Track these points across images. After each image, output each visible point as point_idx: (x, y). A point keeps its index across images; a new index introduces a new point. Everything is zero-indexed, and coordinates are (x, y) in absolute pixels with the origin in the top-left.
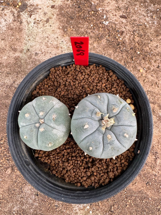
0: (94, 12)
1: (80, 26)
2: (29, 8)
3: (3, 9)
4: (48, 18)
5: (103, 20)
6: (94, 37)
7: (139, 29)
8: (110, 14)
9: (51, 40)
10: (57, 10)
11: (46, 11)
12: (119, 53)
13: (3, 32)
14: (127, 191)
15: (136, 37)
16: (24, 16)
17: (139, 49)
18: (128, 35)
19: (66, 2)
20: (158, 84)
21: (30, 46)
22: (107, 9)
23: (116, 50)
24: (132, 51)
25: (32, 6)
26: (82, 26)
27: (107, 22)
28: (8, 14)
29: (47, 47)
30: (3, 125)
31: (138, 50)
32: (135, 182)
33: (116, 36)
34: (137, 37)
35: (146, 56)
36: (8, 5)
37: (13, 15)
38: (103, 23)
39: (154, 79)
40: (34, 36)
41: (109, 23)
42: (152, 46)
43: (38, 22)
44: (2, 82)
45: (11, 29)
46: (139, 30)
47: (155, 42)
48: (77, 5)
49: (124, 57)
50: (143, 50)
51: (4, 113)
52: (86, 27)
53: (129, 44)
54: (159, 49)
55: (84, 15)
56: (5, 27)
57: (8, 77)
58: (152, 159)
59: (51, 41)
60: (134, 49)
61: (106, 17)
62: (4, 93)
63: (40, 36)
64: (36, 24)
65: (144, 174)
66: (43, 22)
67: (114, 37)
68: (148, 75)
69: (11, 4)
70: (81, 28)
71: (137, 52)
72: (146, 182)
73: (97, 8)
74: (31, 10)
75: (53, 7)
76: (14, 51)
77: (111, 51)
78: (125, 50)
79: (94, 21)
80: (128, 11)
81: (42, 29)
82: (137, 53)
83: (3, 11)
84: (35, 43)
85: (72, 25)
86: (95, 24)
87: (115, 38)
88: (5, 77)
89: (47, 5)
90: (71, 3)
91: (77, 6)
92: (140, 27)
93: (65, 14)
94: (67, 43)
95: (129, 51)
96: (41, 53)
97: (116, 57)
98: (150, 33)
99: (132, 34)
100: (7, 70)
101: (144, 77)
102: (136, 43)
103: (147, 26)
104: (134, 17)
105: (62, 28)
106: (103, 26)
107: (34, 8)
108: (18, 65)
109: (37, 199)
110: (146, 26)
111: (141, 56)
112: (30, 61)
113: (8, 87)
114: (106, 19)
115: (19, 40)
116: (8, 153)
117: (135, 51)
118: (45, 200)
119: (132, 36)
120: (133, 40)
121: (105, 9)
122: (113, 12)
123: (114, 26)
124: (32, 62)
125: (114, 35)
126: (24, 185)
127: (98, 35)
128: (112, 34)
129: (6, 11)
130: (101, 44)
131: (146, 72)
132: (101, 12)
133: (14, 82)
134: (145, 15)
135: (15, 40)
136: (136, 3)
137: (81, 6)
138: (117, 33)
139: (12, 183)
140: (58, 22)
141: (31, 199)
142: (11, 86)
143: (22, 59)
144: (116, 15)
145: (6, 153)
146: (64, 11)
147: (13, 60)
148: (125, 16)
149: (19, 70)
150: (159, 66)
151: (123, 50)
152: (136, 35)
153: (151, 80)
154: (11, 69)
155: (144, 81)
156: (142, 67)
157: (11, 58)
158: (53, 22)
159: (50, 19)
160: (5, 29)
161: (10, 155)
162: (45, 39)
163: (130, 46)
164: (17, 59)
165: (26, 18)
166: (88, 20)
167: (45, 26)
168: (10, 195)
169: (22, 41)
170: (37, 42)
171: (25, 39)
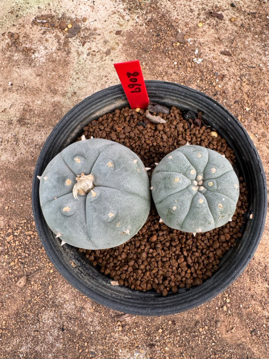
0: (181, 43)
1: (157, 62)
2: (82, 33)
3: (44, 32)
4: (109, 48)
5: (193, 57)
7: (251, 73)
8: (204, 48)
9: (111, 81)
10: (125, 38)
11: (107, 38)
13: (41, 64)
14: (216, 341)
15: (244, 84)
16: (73, 43)
17: (248, 103)
18: (231, 81)
19: (139, 27)
21: (77, 87)
22: (201, 40)
24: (237, 105)
25: (87, 29)
26: (160, 63)
27: (200, 60)
28: (50, 40)
30: (22, 205)
31: (247, 105)
32: (231, 326)
33: (213, 81)
34: (247, 86)
35: (260, 115)
36: (53, 26)
37: (58, 42)
38: (193, 61)
40: (85, 74)
41: (202, 61)
43: (94, 53)
44: (30, 138)
45: (53, 61)
46: (250, 75)
48: (156, 32)
50: (255, 105)
51: (26, 187)
52: (166, 65)
53: (233, 95)
55: (165, 47)
56: (45, 57)
57: (40, 131)
58: (264, 289)
59: (111, 83)
60: (240, 103)
61: (199, 51)
62: (31, 155)
63: (95, 74)
64: (91, 55)
65: (249, 314)
66: (101, 54)
67: (209, 82)
68: (261, 145)
69: (56, 26)
70: (159, 66)
71: (245, 107)
72: (251, 329)
73: (185, 38)
74: (86, 35)
75: (118, 33)
76: (53, 93)
78: (226, 104)
79: (179, 56)
80: (233, 45)
81: (98, 64)
82: (245, 109)
83: (44, 35)
84: (86, 83)
85: (145, 61)
86: (180, 62)
87: (210, 84)
88: (35, 131)
89: (110, 30)
90: (146, 28)
91: (155, 34)
92: (251, 69)
93: (136, 44)
95: (232, 105)
99: (238, 80)
100: (39, 121)
102: (245, 94)
103: (264, 69)
104: (243, 55)
106: (193, 65)
107: (91, 33)
108: (56, 115)
109: (61, 337)
110: (261, 70)
111: (252, 114)
113: (37, 147)
114: (199, 56)
115: (63, 78)
116: (24, 252)
117: (242, 107)
118: (75, 341)
119: (239, 83)
120: (240, 88)
121: (198, 40)
122: (209, 46)
123: (210, 66)
125: (210, 79)
126: (43, 308)
127: (184, 79)
128: (207, 78)
129: (48, 36)
131: (259, 140)
132: (191, 45)
134: (262, 52)
135: (57, 77)
136: (247, 34)
137: (161, 34)
138: (215, 77)
139: (24, 303)
140: (124, 55)
141: (51, 335)
142: (42, 145)
143: (63, 107)
144: (214, 50)
145: (21, 251)
146: (135, 40)
147: (49, 106)
148: (228, 52)
149: (57, 122)
152: (245, 82)
154: (44, 121)
156: (252, 132)
157: (47, 103)
158: (115, 55)
159: (113, 49)
160: (44, 61)
161: (27, 255)
162: (102, 79)
163: (235, 99)
164: (56, 105)
165: (77, 47)
166: (170, 55)
167: (103, 60)
168: (18, 323)
169: (67, 79)
170: (90, 82)
171: (72, 77)
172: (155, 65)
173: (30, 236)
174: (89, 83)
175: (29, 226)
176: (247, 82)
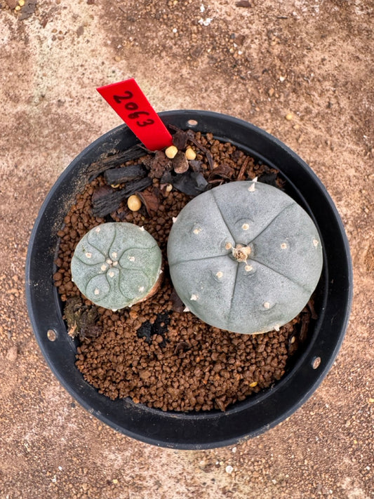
1: (149, 34)
2: (41, 10)
4: (81, 25)
5: (198, 17)
6: (180, 56)
7: (281, 26)
8: (212, 1)
9: (89, 71)
10: (100, 7)
11: (77, 11)
12: (237, 84)
15: (273, 43)
16: (31, 26)
17: (281, 70)
18: (255, 43)
20: (331, 145)
21: (46, 88)
23: (230, 77)
24: (267, 76)
25: (47, 4)
26: (154, 34)
27: (209, 20)
29: (82, 88)
31: (280, 73)
33: (229, 47)
34: (277, 46)
35: (300, 85)
37: (10, 28)
38: (199, 24)
39: (322, 134)
40: (54, 67)
41: (213, 21)
42: (312, 60)
43: (61, 36)
45: (8, 57)
46: (280, 30)
47: (318, 52)
49: (249, 90)
50: (291, 71)
52: (163, 36)
54: (327, 66)
55: (157, 11)
57: (4, 156)
59: (91, 74)
60: (270, 72)
61: (206, 8)
63: (66, 65)
64: (57, 40)
66: (71, 35)
67: (225, 50)
68: (306, 126)
69: (3, 5)
70: (153, 39)
71: (278, 77)
74: (46, 12)
75: (91, 1)
76: (14, 101)
77: (219, 83)
78: (251, 76)
79: (179, 20)
81: (69, 50)
82: (279, 79)
84: (56, 80)
85: (133, 34)
86: (181, 28)
87: (226, 52)
92: (282, 21)
93: (117, 12)
94: (123, 74)
95: (259, 77)
96: (70, 100)
97: (231, 94)
98: (307, 33)
99: (265, 40)
101: (297, 132)
102: (276, 58)
103: (299, 17)
105: (112, 43)
106: (200, 29)
107: (52, 8)
108: (23, 131)
109: (74, 414)
110: (295, 20)
111: (288, 85)
112: (47, 120)
113: (4, 177)
114: (206, 14)
115: (23, 78)
116: (9, 318)
117: (275, 76)
118: (91, 417)
119: (266, 45)
120: (268, 51)
123: (223, 26)
124: (52, 121)
125: (225, 45)
126: (45, 384)
127: (189, 50)
128: (220, 44)
130: (197, 67)
131: (302, 119)
133: (16, 167)
135: (16, 77)
138: (232, 41)
139: (19, 380)
140: (103, 31)
141: (60, 414)
142: (11, 174)
143: (31, 117)
145: (4, 315)
146: (115, 7)
147: (12, 119)
148: (247, 2)
149: (26, 139)
150: (329, 103)
151: (247, 76)
152: (274, 41)
153: (314, 136)
154: (8, 140)
155: (297, 140)
156: (291, 110)
157: (8, 116)
158: (92, 33)
159: (86, 26)
161: (14, 321)
162: (77, 70)
163: (263, 67)
164: (20, 117)
165: (37, 30)
166: (166, 21)
167: (75, 43)
168: (15, 406)
169: (29, 79)
170: (61, 77)
171: (37, 74)
172: (147, 37)
173: (14, 294)
174: (60, 79)
175: (10, 282)
176: (277, 40)
